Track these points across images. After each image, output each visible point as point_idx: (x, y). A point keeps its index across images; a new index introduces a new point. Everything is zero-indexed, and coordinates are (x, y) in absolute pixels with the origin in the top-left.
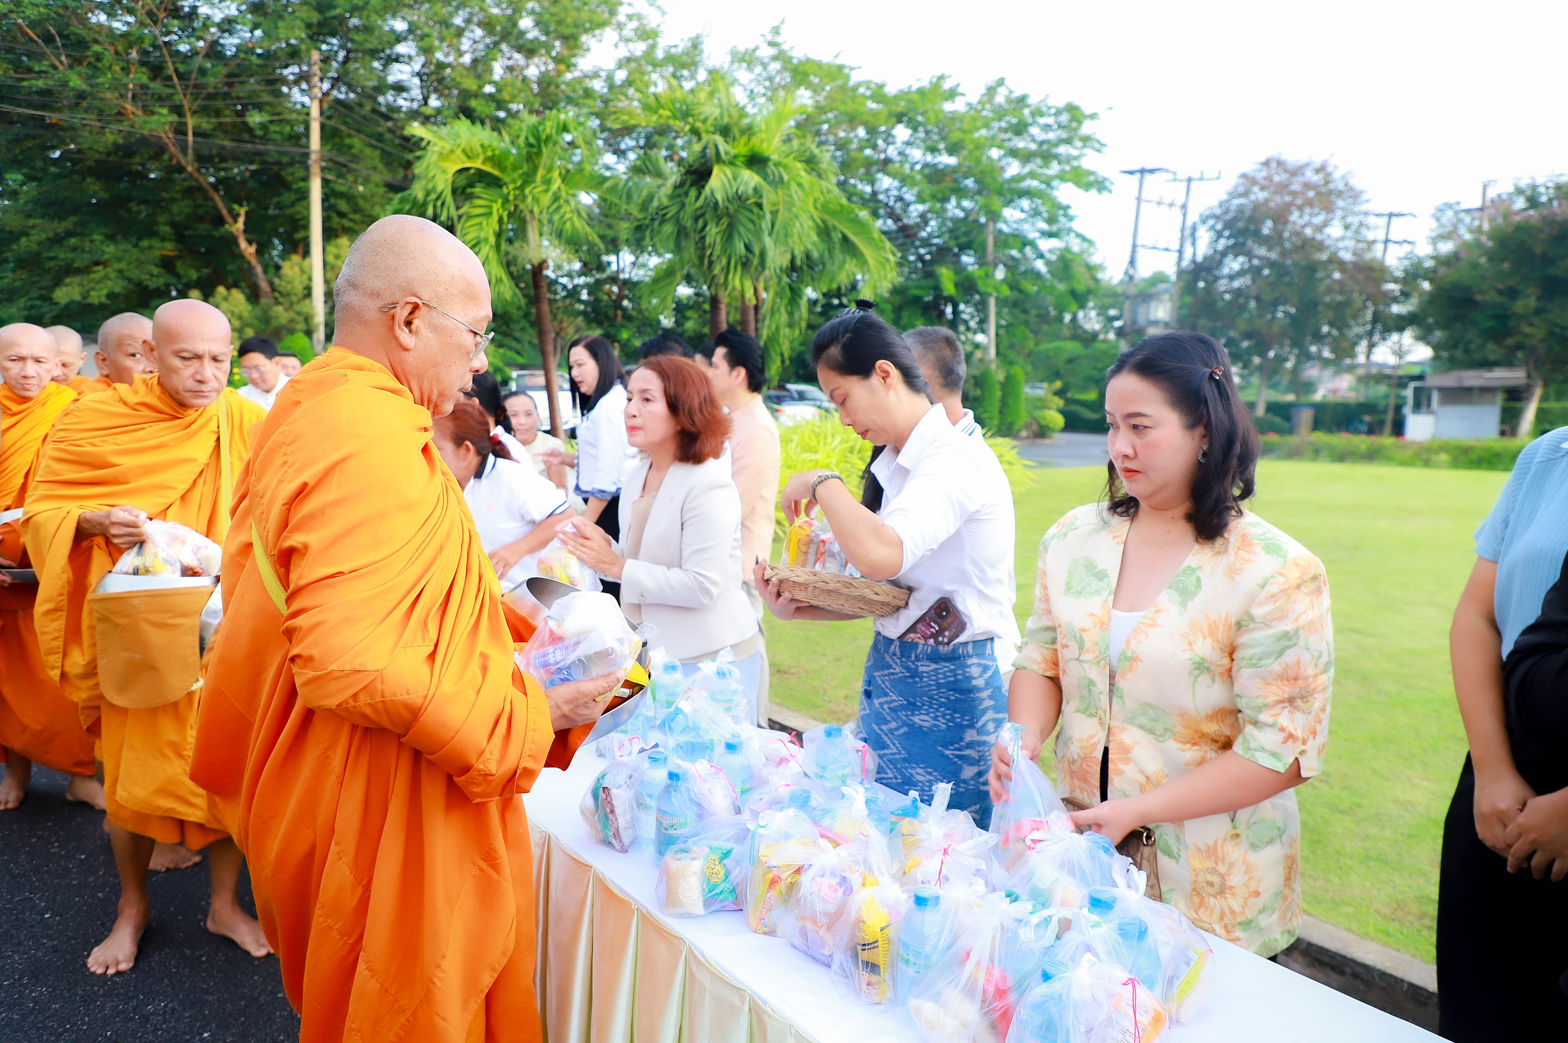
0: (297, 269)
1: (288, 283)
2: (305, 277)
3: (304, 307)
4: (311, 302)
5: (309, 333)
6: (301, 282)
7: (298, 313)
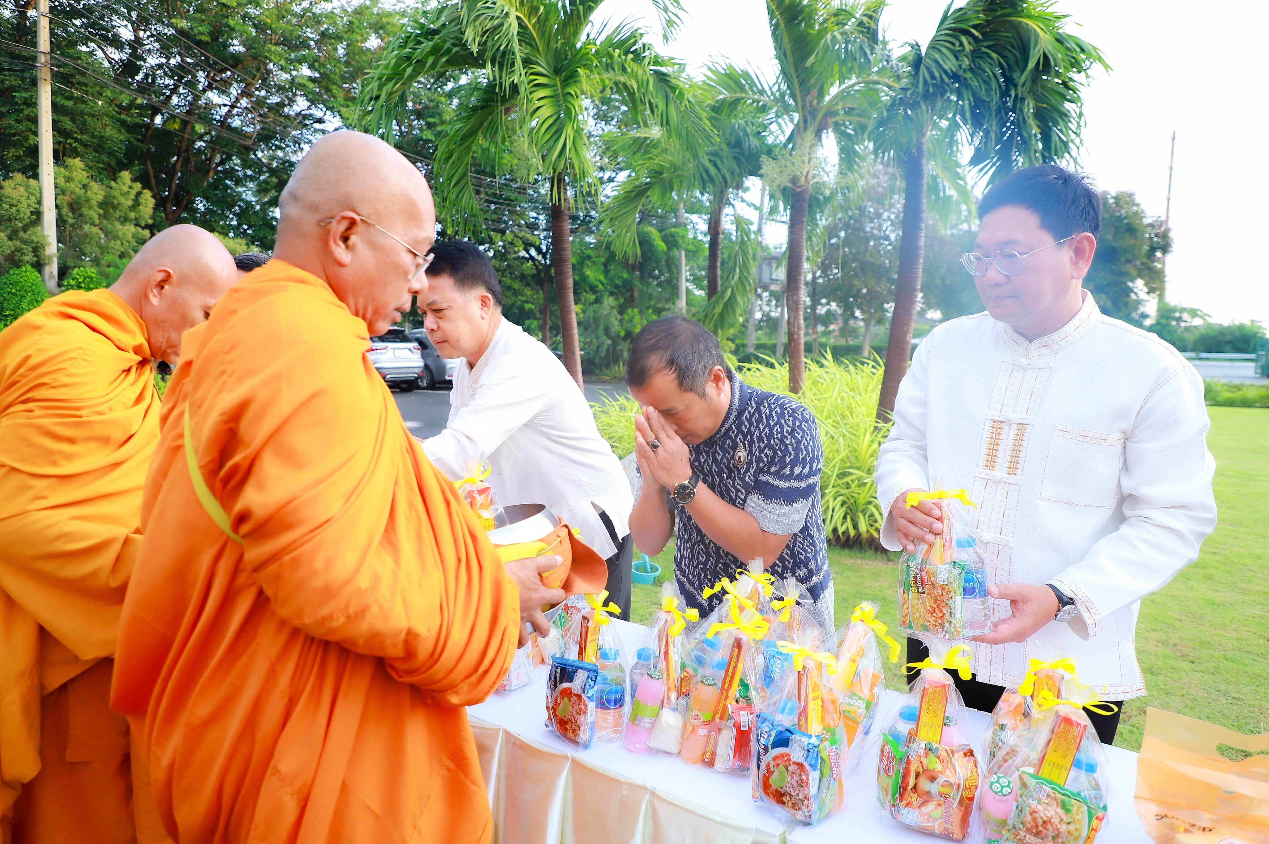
0: (22, 189)
1: (12, 206)
2: (33, 199)
3: (33, 234)
4: (43, 229)
5: (39, 266)
6: (29, 206)
7: (24, 242)
